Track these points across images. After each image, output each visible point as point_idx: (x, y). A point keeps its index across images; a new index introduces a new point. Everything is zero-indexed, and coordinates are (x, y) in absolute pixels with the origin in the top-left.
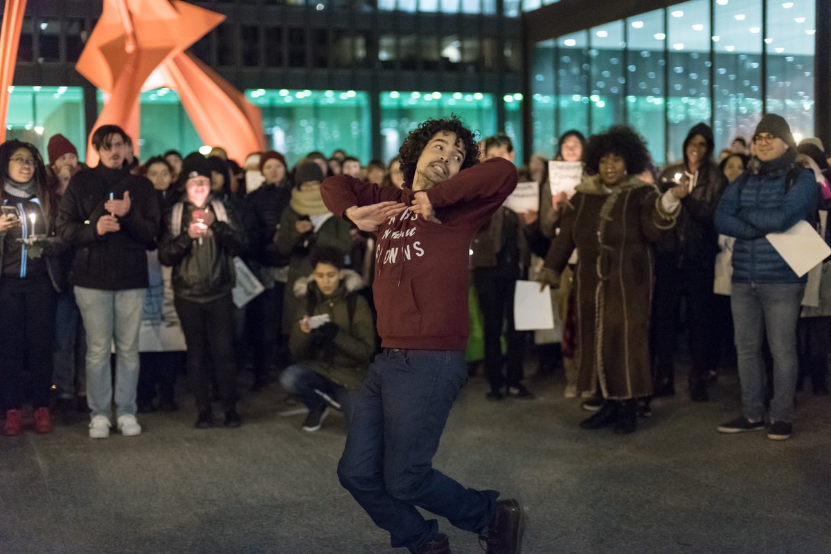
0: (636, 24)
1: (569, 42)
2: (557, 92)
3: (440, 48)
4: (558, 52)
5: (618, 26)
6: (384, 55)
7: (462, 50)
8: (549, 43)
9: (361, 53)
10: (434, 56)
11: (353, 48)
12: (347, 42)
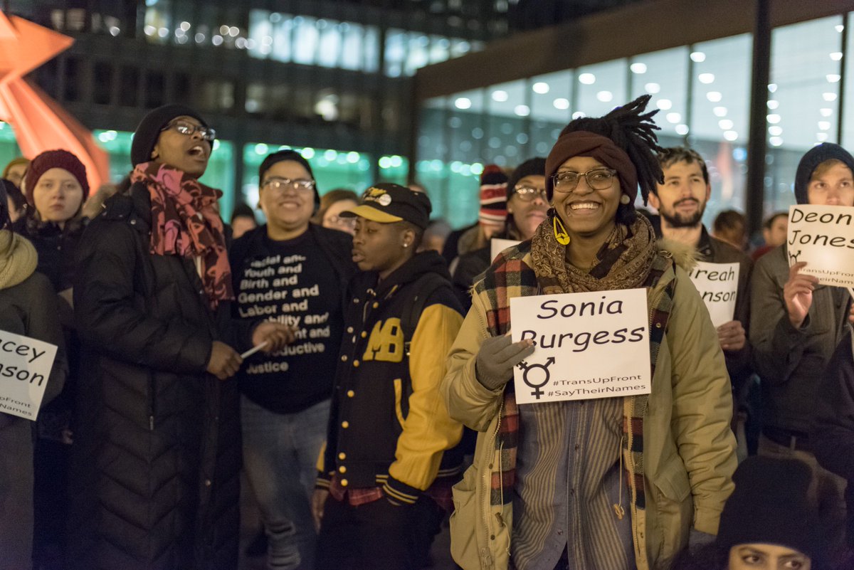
0: (541, 87)
1: (463, 103)
2: (447, 159)
3: (314, 101)
4: (450, 113)
5: (518, 88)
6: (252, 105)
7: (339, 107)
8: (439, 103)
9: (227, 100)
10: (306, 111)
11: (218, 95)
12: (210, 89)
